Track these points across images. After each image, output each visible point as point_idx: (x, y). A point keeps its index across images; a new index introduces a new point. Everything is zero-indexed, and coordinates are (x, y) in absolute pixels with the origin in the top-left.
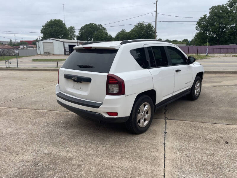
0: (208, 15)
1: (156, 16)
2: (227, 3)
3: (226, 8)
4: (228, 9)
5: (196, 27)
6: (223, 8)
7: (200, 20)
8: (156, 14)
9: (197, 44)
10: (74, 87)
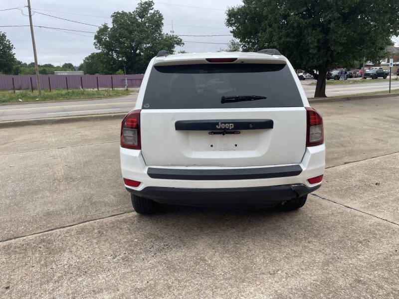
0: (110, 26)
1: (30, 16)
2: (136, 10)
3: (135, 18)
4: (137, 20)
5: (95, 43)
6: (131, 18)
7: (99, 32)
8: (30, 12)
9: (102, 72)
10: (212, 146)
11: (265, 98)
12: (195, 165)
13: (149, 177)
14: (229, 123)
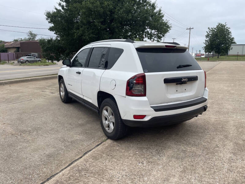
10: (177, 91)
11: (191, 66)
12: (171, 102)
13: (154, 111)
14: (186, 78)
